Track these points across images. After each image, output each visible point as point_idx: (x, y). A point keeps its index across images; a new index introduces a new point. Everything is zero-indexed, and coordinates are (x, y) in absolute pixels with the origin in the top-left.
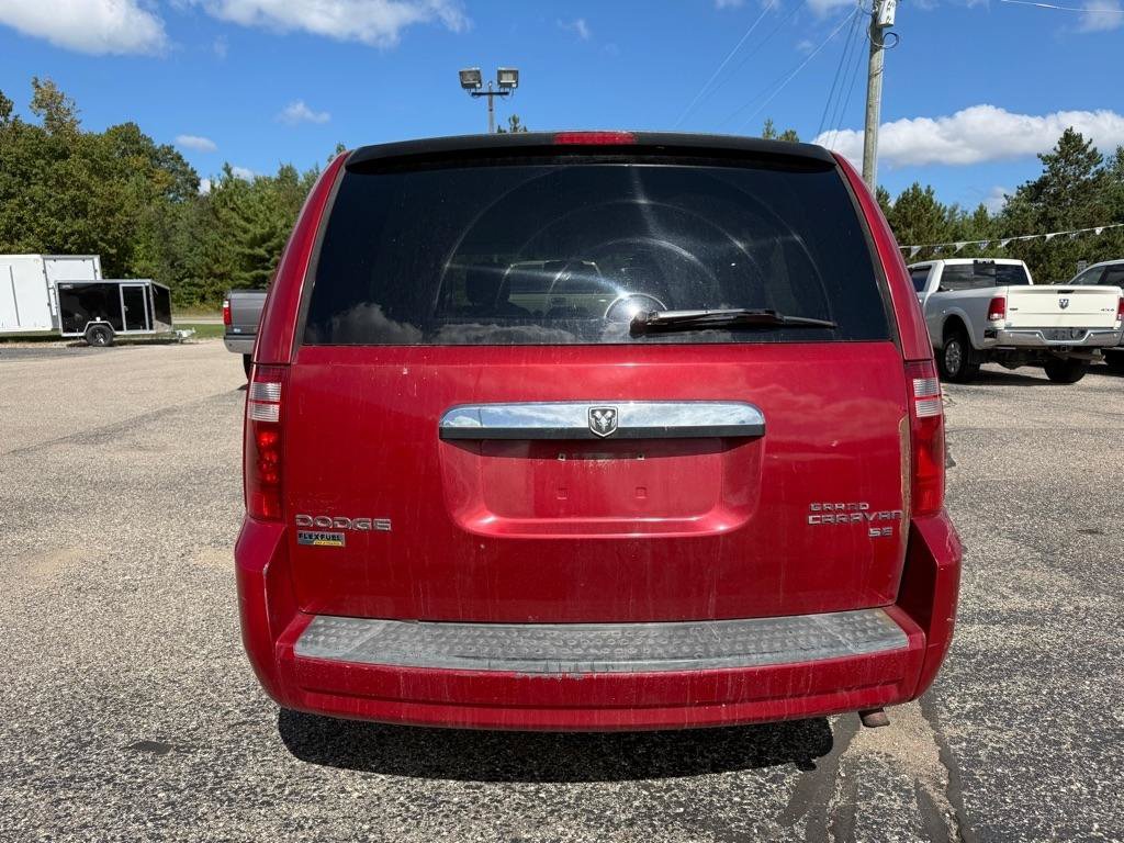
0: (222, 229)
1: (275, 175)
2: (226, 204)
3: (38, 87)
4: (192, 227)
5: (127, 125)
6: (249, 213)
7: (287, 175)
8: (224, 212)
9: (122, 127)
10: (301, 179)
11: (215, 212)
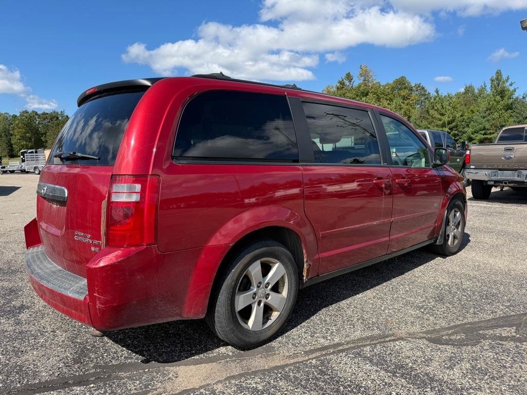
0: (431, 119)
1: (462, 90)
2: (433, 108)
3: (362, 68)
4: (416, 120)
5: (401, 77)
6: (443, 111)
7: (469, 90)
8: (431, 112)
9: (399, 79)
10: (476, 91)
11: (428, 111)
